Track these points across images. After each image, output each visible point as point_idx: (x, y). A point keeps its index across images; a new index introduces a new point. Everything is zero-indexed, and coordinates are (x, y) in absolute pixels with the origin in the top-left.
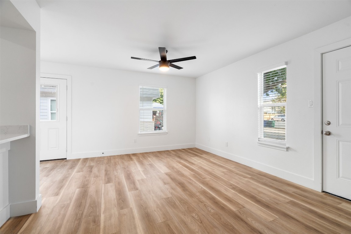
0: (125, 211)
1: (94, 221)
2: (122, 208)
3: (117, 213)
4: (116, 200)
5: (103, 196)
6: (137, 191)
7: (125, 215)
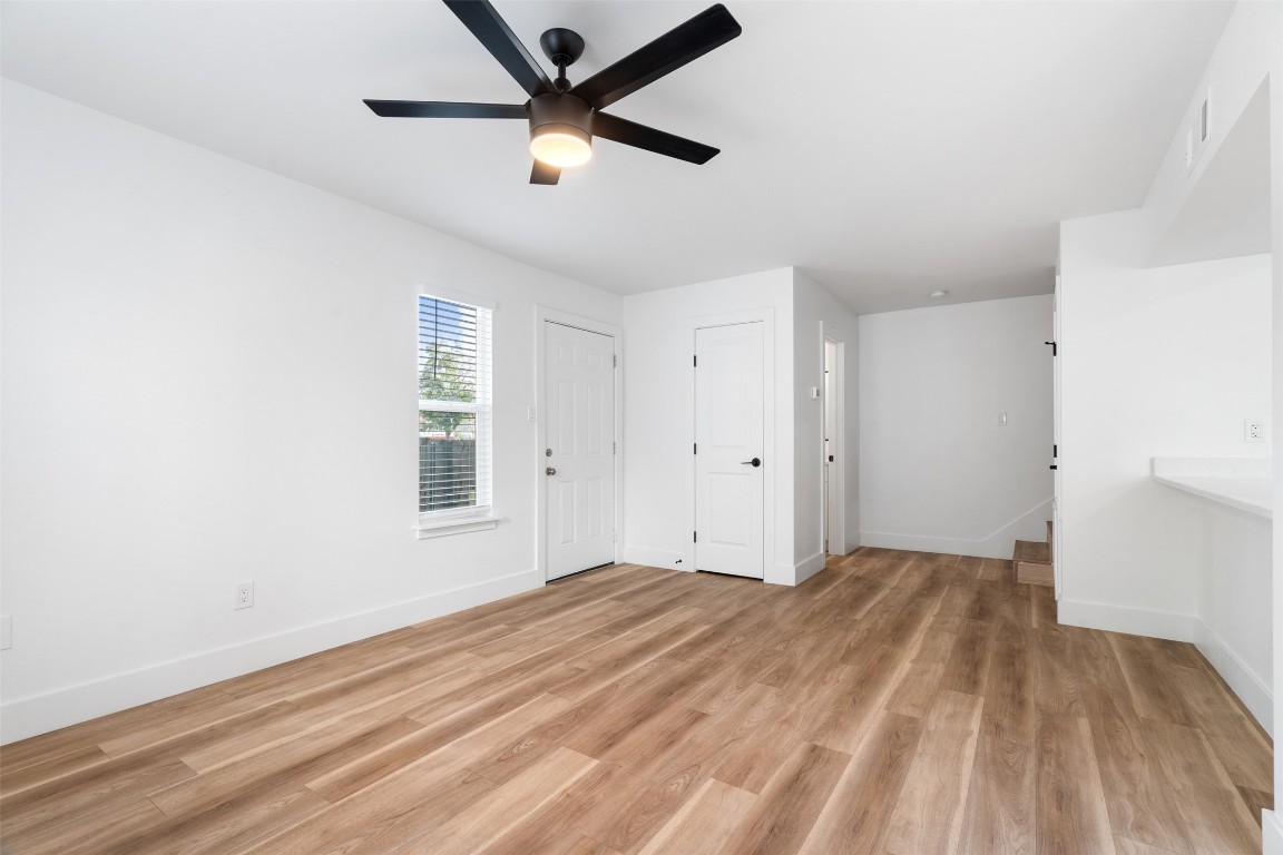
0: (906, 711)
1: (998, 726)
2: (912, 720)
3: (932, 717)
4: (919, 749)
5: (964, 793)
6: (819, 744)
7: (913, 705)
